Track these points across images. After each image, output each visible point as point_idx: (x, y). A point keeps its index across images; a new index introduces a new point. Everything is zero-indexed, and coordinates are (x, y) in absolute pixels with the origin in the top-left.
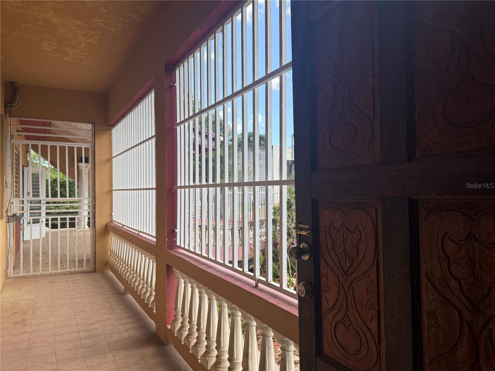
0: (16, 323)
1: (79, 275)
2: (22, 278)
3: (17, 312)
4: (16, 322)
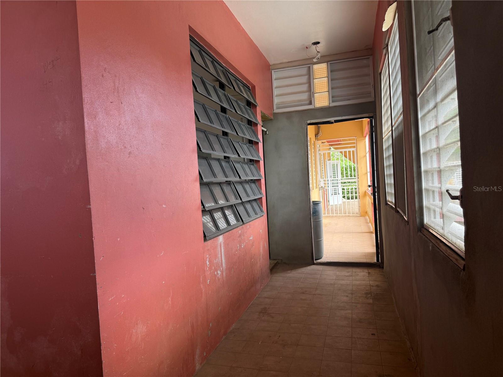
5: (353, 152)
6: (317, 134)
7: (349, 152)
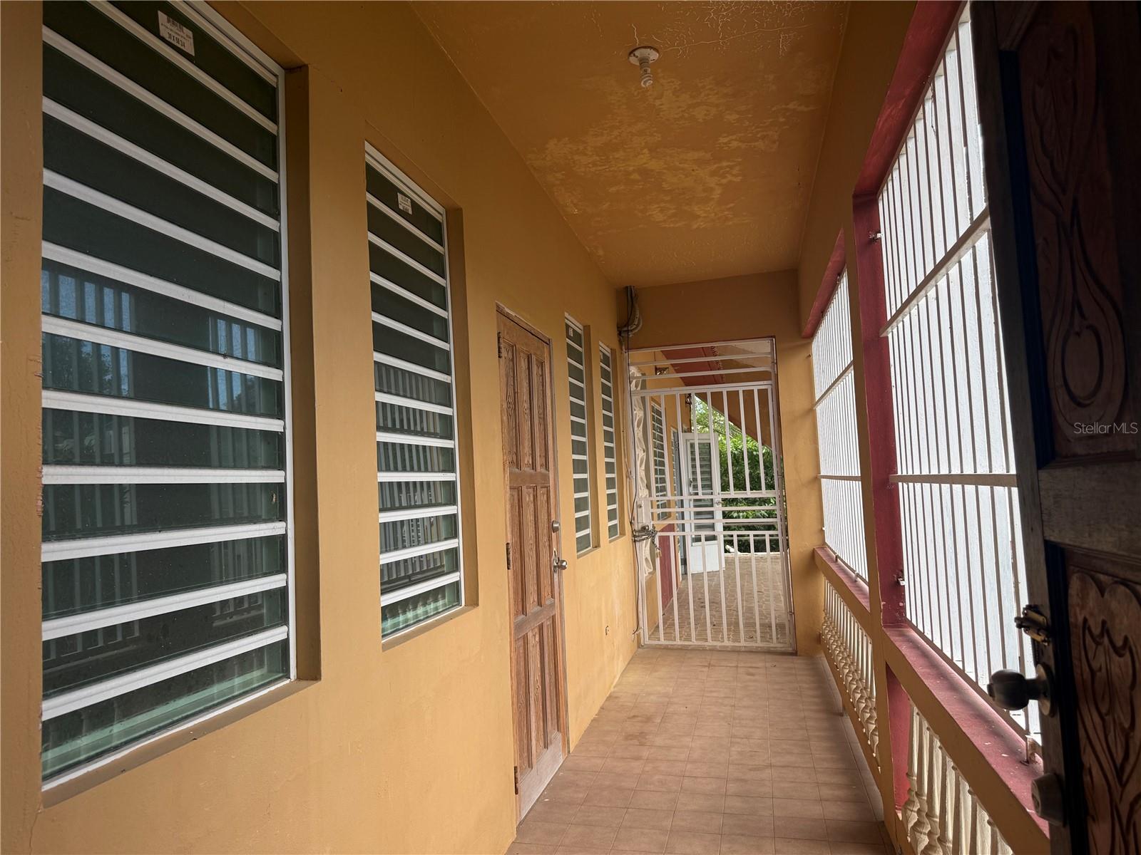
0: (629, 737)
1: (763, 657)
2: (664, 649)
3: (637, 716)
4: (630, 735)
5: (763, 394)
6: (627, 325)
7: (748, 394)
